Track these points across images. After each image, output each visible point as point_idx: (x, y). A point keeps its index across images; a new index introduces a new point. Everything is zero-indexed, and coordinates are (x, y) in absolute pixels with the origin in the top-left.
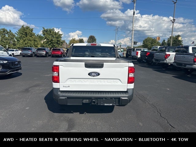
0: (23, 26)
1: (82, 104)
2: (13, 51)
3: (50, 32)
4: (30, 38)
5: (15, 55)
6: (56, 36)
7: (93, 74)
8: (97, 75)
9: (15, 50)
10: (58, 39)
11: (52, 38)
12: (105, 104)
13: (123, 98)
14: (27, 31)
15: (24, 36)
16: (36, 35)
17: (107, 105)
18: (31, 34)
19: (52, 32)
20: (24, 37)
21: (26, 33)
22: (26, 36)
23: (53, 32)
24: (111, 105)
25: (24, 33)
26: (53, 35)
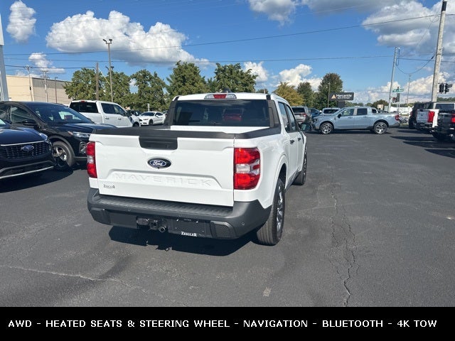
0: (178, 64)
1: (136, 227)
2: (152, 115)
3: (231, 72)
4: (192, 87)
5: (155, 123)
6: (243, 81)
7: (156, 163)
8: (164, 164)
9: (156, 112)
10: (247, 87)
11: (236, 86)
12: (183, 233)
13: (215, 222)
14: (187, 73)
15: (179, 83)
16: (206, 80)
17: (187, 234)
18: (193, 80)
19: (235, 71)
20: (180, 86)
21: (183, 77)
22: (184, 85)
23: (238, 72)
24: (195, 235)
25: (179, 79)
26: (237, 78)
